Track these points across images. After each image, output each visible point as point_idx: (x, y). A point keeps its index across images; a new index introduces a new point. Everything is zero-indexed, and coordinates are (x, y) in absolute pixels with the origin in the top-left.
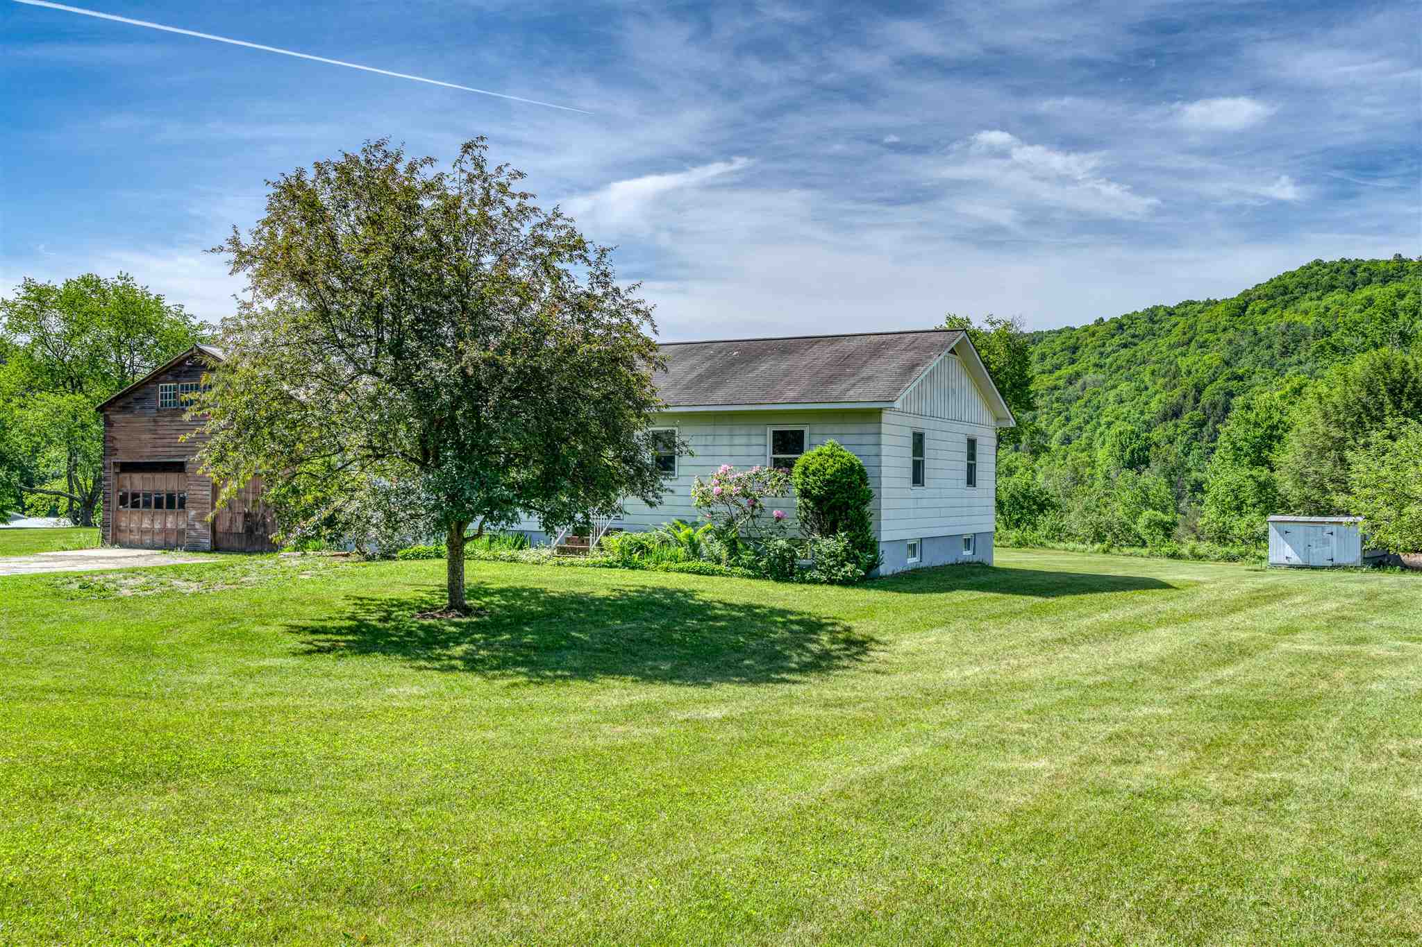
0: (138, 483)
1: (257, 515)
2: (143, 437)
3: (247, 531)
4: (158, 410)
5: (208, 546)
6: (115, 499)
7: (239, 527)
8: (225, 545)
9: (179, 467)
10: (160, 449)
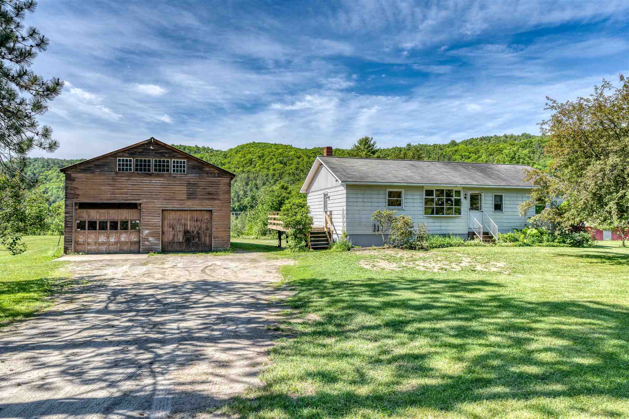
0: (95, 215)
1: (193, 232)
2: (103, 188)
3: (186, 241)
4: (116, 172)
5: (160, 250)
6: (75, 226)
7: (181, 238)
8: (170, 248)
9: (133, 206)
10: (118, 196)
